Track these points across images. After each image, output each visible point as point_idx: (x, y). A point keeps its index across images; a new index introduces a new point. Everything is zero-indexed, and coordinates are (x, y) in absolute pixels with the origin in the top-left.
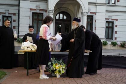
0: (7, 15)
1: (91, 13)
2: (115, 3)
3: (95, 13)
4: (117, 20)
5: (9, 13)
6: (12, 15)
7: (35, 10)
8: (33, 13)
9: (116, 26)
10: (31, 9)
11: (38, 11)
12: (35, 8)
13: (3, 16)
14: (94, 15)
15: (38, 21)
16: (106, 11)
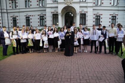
0: (42, 15)
1: (84, 12)
2: (101, 5)
3: (87, 12)
4: (102, 15)
5: (43, 15)
6: (44, 16)
7: (54, 12)
8: (53, 14)
9: (102, 18)
10: (52, 12)
11: (55, 13)
12: (53, 11)
13: (40, 17)
14: (86, 13)
15: (56, 18)
16: (93, 10)
